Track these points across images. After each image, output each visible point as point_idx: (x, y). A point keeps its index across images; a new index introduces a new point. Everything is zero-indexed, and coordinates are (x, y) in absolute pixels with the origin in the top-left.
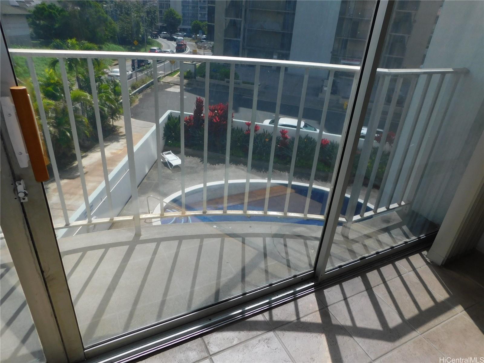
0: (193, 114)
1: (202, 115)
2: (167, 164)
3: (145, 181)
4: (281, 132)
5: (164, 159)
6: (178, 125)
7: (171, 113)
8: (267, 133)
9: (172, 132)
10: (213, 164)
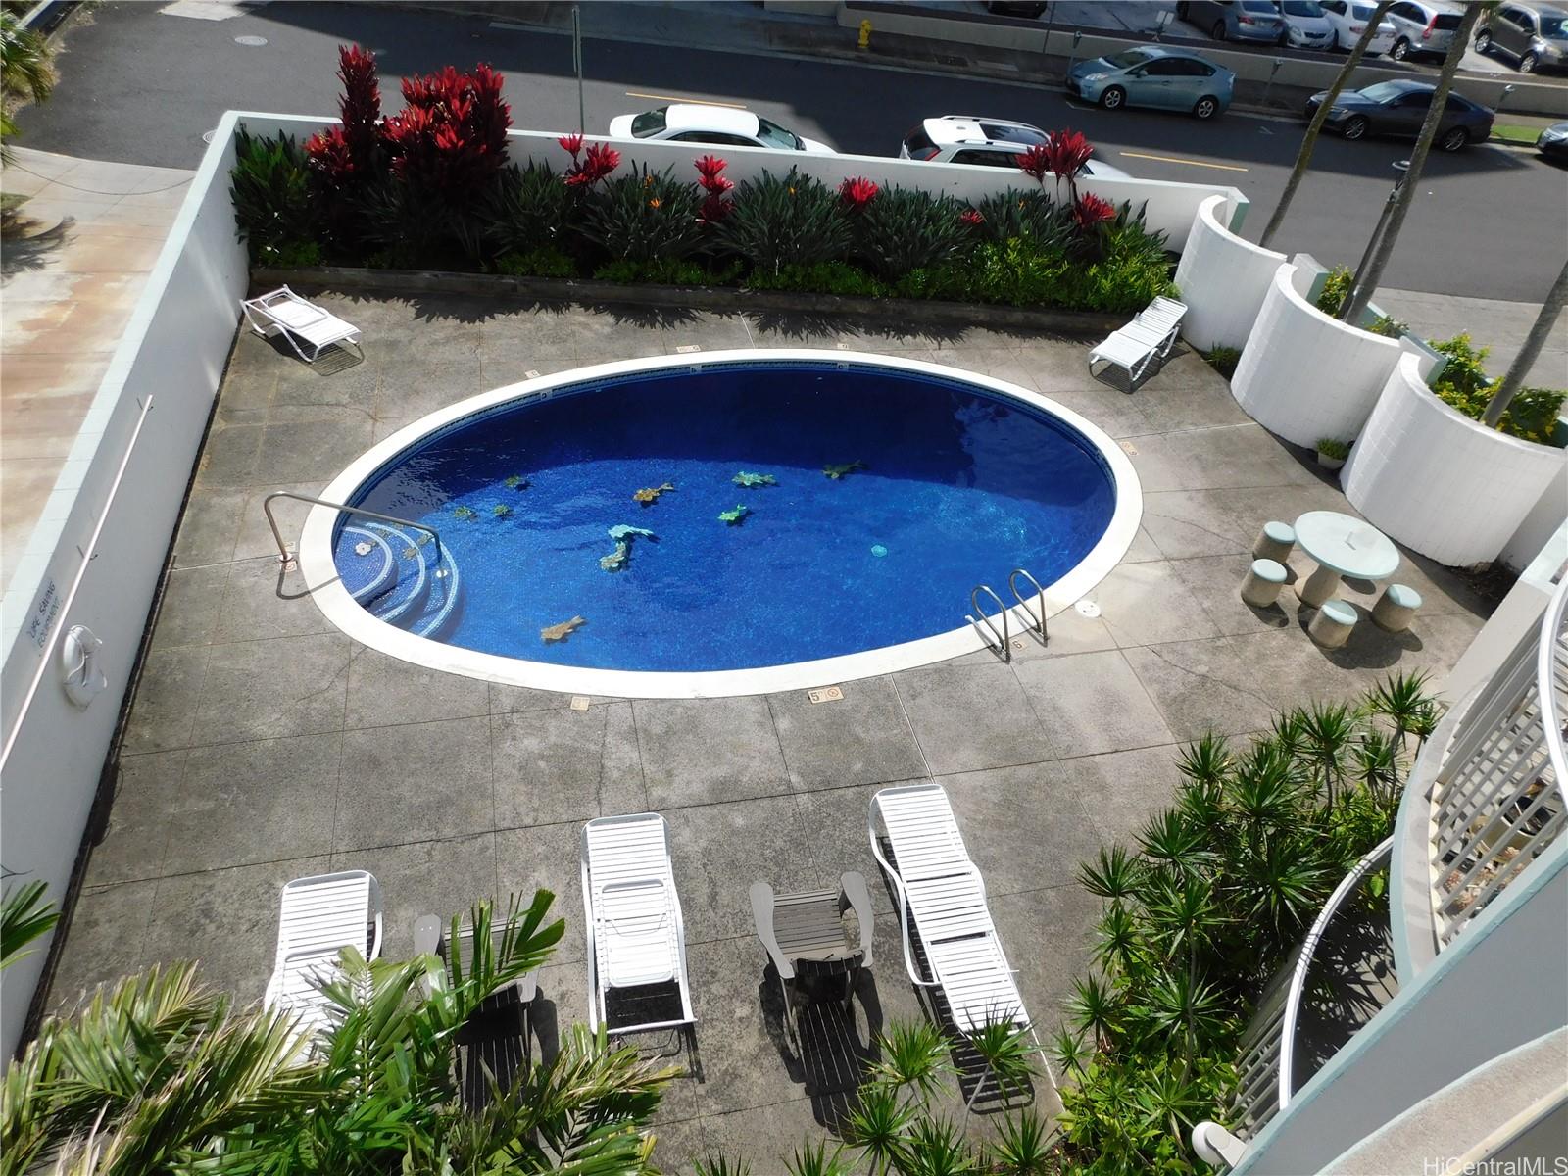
0: (338, 121)
1: (379, 122)
2: (287, 345)
3: (218, 425)
4: (698, 165)
5: (266, 323)
6: (286, 175)
7: (242, 124)
8: (649, 174)
9: (269, 205)
10: (472, 321)
